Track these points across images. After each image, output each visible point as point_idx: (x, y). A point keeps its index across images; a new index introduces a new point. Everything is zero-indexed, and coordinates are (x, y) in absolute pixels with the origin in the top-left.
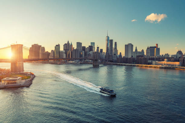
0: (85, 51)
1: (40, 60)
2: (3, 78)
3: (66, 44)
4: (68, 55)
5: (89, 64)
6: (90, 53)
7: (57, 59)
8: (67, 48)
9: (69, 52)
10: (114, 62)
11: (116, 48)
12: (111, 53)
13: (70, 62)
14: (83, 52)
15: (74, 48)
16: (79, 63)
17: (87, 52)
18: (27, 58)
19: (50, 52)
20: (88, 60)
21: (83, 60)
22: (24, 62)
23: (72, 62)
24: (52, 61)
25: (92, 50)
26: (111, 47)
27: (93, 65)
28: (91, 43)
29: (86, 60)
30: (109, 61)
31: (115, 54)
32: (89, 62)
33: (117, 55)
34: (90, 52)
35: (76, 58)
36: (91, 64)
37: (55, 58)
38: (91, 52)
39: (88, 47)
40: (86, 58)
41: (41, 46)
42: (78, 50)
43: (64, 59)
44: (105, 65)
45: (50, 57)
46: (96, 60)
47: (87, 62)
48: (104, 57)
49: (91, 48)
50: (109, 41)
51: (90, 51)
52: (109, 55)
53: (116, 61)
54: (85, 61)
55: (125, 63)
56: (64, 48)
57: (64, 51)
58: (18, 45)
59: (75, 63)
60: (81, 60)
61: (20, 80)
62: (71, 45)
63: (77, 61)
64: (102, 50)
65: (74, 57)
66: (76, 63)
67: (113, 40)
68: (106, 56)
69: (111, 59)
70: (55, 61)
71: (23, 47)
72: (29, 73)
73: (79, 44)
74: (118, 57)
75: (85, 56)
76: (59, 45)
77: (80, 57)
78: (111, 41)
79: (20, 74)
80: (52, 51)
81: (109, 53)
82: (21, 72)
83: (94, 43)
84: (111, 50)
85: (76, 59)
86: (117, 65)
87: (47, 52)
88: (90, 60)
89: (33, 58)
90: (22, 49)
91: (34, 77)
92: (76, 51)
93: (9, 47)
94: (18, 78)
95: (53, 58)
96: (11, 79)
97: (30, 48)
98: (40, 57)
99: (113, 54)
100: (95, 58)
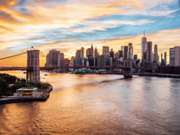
0: (113, 57)
2: (18, 89)
3: (89, 49)
5: (118, 74)
6: (120, 61)
12: (149, 59)
14: (111, 58)
15: (99, 54)
17: (116, 58)
18: (44, 66)
19: (70, 59)
20: (117, 69)
21: (111, 69)
22: (41, 70)
24: (72, 69)
28: (121, 46)
29: (115, 69)
30: (146, 71)
31: (154, 62)
32: (119, 71)
33: (158, 63)
34: (119, 59)
39: (118, 52)
40: (115, 66)
41: (60, 52)
42: (104, 57)
44: (141, 75)
45: (70, 65)
46: (128, 69)
47: (117, 71)
48: (139, 65)
51: (120, 58)
53: (156, 71)
54: (113, 70)
55: (170, 73)
57: (87, 58)
58: (34, 50)
60: (107, 69)
61: (36, 93)
62: (96, 50)
63: (103, 70)
64: (136, 56)
65: (99, 64)
68: (141, 64)
69: (149, 68)
71: (40, 53)
72: (46, 84)
73: (105, 49)
74: (160, 66)
77: (107, 65)
78: (150, 43)
80: (73, 57)
84: (150, 56)
87: (67, 59)
89: (51, 66)
90: (39, 55)
91: (52, 90)
92: (102, 57)
93: (24, 53)
94: (34, 89)
95: (73, 66)
96: (26, 89)
97: (47, 54)
98: (59, 65)
99: (152, 61)
100: (126, 66)
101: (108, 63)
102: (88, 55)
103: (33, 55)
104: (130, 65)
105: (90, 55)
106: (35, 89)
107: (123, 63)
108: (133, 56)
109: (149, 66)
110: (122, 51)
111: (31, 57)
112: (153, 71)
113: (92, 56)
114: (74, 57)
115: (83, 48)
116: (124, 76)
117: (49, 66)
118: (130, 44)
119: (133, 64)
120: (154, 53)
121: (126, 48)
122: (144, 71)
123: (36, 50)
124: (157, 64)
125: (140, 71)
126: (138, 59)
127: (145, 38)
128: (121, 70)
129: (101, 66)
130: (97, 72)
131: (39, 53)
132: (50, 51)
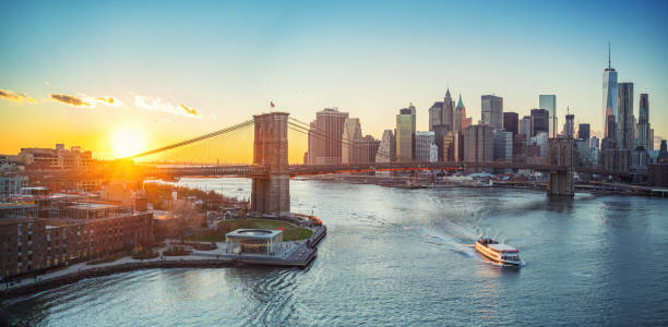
0: (514, 130)
1: (345, 168)
2: (229, 231)
3: (438, 105)
4: (446, 150)
5: (531, 188)
6: (535, 143)
7: (404, 167)
8: (445, 122)
9: (452, 137)
10: (637, 183)
11: (644, 120)
12: (624, 140)
13: (454, 178)
14: (509, 135)
15: (470, 119)
16: (491, 183)
17: (525, 136)
19: (380, 139)
20: (527, 173)
21: (509, 172)
22: (292, 175)
23: (462, 178)
24: (386, 174)
25: (547, 130)
26: (625, 118)
27: (550, 195)
28: (541, 96)
29: (520, 172)
30: (614, 180)
31: (641, 149)
32: (533, 178)
33: (650, 152)
34: (534, 139)
35: (480, 161)
36: (541, 189)
37: (398, 161)
38: (540, 138)
39: (529, 114)
40: (521, 161)
41: (347, 115)
42: (487, 131)
43: (432, 166)
44: (598, 192)
45: (379, 159)
46: (562, 173)
47: (525, 179)
48: (596, 157)
49: (540, 119)
50: (616, 91)
51: (535, 135)
52: (616, 154)
53: (645, 178)
54: (517, 175)
56: (432, 120)
57: (433, 133)
58: (273, 114)
59: (474, 184)
60: (497, 171)
61: (277, 243)
62: (461, 108)
63: (483, 175)
64: (585, 129)
65: (470, 156)
66: (479, 182)
67: (632, 84)
68: (602, 156)
69: (626, 170)
70: (395, 174)
71: (290, 120)
72: (307, 219)
73: (492, 103)
74: (655, 162)
75: (514, 153)
76: (413, 107)
77: (495, 158)
78: (627, 88)
79: (280, 219)
80: (388, 133)
81: (615, 145)
82: (282, 214)
83: (554, 97)
84: (627, 129)
85: (477, 167)
86: (647, 194)
87: (369, 137)
88: (537, 170)
89: (321, 161)
90: (286, 127)
91: (323, 235)
92: (480, 132)
93: (247, 124)
94: (271, 236)
95: (388, 161)
96: (251, 234)
97: (312, 125)
98: (345, 159)
100: (556, 163)
101: (498, 152)
102: (439, 122)
103: (269, 128)
104: (569, 157)
105: (442, 126)
106: (275, 233)
108: (578, 129)
109: (626, 164)
111: (264, 134)
112: (635, 179)
113: (449, 127)
114: (390, 131)
116: (547, 195)
117: (314, 160)
120: (638, 121)
122: (610, 177)
123: (279, 114)
124: (648, 156)
125: (596, 179)
126: (591, 137)
127: (613, 70)
128: (540, 174)
131: (286, 122)
132: (318, 114)
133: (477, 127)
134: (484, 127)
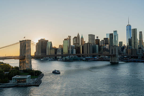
0: (98, 44)
3: (75, 37)
6: (105, 48)
12: (134, 46)
14: (97, 46)
15: (85, 42)
17: (102, 46)
19: (58, 48)
26: (134, 39)
31: (140, 48)
32: (105, 58)
35: (89, 53)
36: (108, 61)
37: (64, 54)
40: (101, 53)
41: (48, 40)
42: (90, 45)
45: (58, 53)
47: (103, 58)
50: (131, 31)
54: (100, 57)
56: (73, 42)
57: (74, 46)
60: (94, 56)
62: (82, 38)
67: (136, 29)
69: (135, 55)
73: (91, 37)
75: (99, 51)
77: (93, 53)
80: (60, 46)
87: (55, 47)
89: (40, 54)
90: (30, 44)
92: (88, 45)
93: (17, 43)
95: (61, 54)
96: (20, 77)
97: (37, 43)
99: (138, 48)
100: (113, 53)
101: (94, 50)
102: (75, 43)
103: (25, 45)
104: (116, 52)
105: (77, 43)
107: (110, 50)
108: (119, 43)
109: (135, 53)
110: (107, 38)
111: (23, 46)
112: (139, 58)
113: (79, 44)
115: (70, 37)
116: (110, 62)
117: (38, 54)
118: (115, 32)
119: (119, 51)
120: (139, 40)
121: (111, 35)
122: (130, 57)
123: (28, 40)
125: (125, 58)
126: (123, 45)
127: (130, 25)
128: (107, 57)
129: (87, 53)
130: (84, 59)
132: (39, 40)
133: (87, 44)
134: (89, 44)
